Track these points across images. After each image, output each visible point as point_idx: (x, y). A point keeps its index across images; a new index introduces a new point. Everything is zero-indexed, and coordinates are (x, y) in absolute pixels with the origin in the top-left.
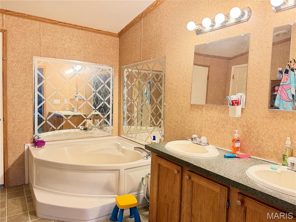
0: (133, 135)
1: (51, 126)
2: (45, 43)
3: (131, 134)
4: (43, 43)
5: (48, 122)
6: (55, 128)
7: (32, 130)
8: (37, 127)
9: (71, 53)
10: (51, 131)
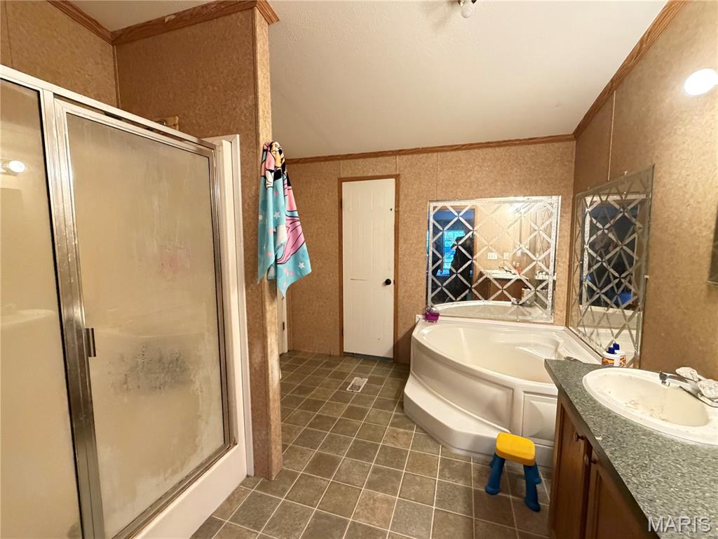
0: (586, 329)
1: (448, 296)
2: (443, 181)
3: (584, 326)
4: (441, 181)
7: (425, 298)
8: (430, 296)
9: (481, 188)
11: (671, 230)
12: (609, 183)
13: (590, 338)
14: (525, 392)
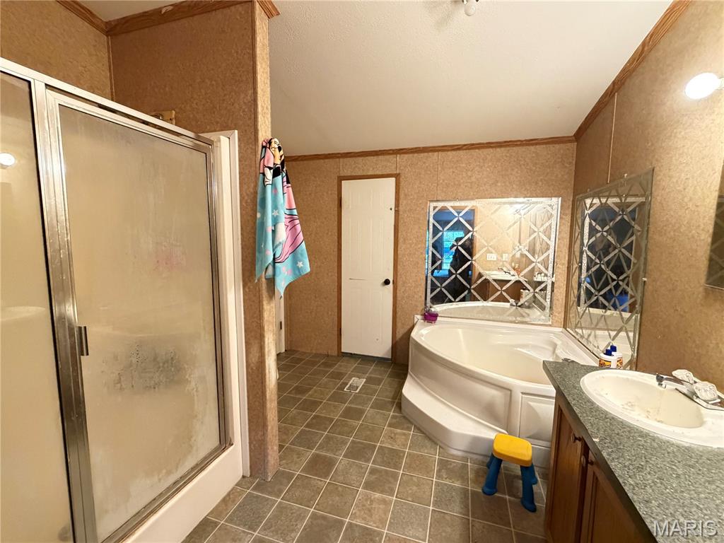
0: (584, 331)
2: (443, 181)
3: (582, 328)
4: (441, 181)
5: (443, 289)
6: (453, 300)
7: (424, 298)
8: (429, 296)
9: (481, 188)
10: (447, 302)
11: (669, 232)
12: (609, 185)
13: (587, 339)
14: (522, 393)
